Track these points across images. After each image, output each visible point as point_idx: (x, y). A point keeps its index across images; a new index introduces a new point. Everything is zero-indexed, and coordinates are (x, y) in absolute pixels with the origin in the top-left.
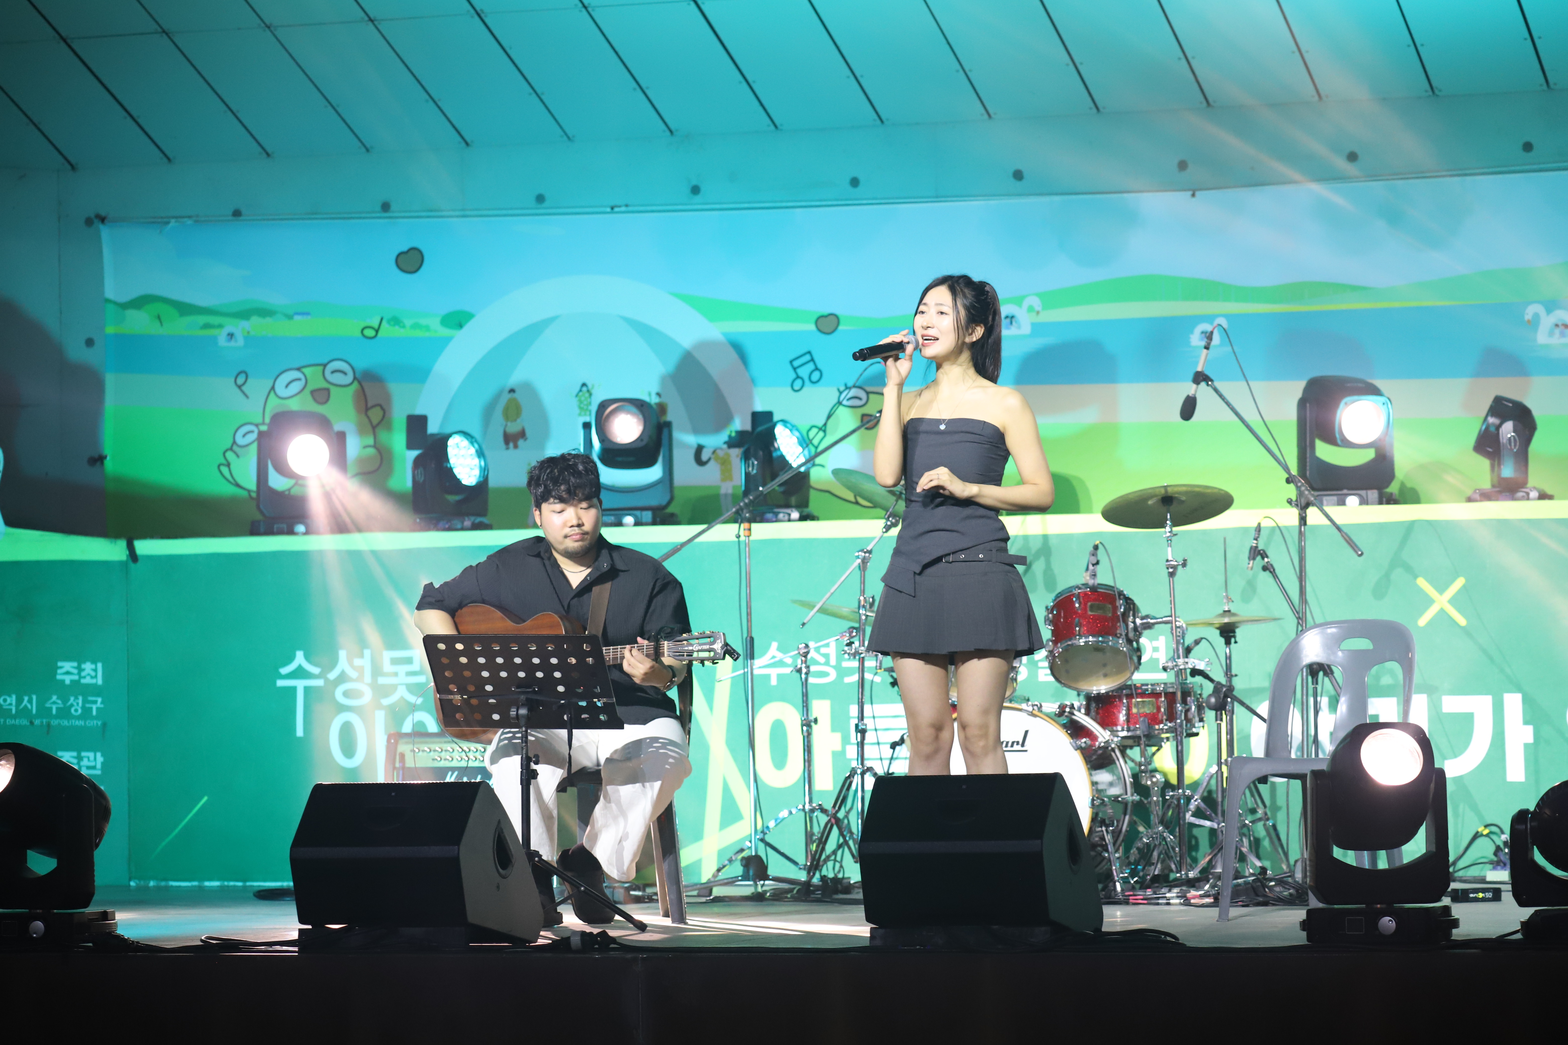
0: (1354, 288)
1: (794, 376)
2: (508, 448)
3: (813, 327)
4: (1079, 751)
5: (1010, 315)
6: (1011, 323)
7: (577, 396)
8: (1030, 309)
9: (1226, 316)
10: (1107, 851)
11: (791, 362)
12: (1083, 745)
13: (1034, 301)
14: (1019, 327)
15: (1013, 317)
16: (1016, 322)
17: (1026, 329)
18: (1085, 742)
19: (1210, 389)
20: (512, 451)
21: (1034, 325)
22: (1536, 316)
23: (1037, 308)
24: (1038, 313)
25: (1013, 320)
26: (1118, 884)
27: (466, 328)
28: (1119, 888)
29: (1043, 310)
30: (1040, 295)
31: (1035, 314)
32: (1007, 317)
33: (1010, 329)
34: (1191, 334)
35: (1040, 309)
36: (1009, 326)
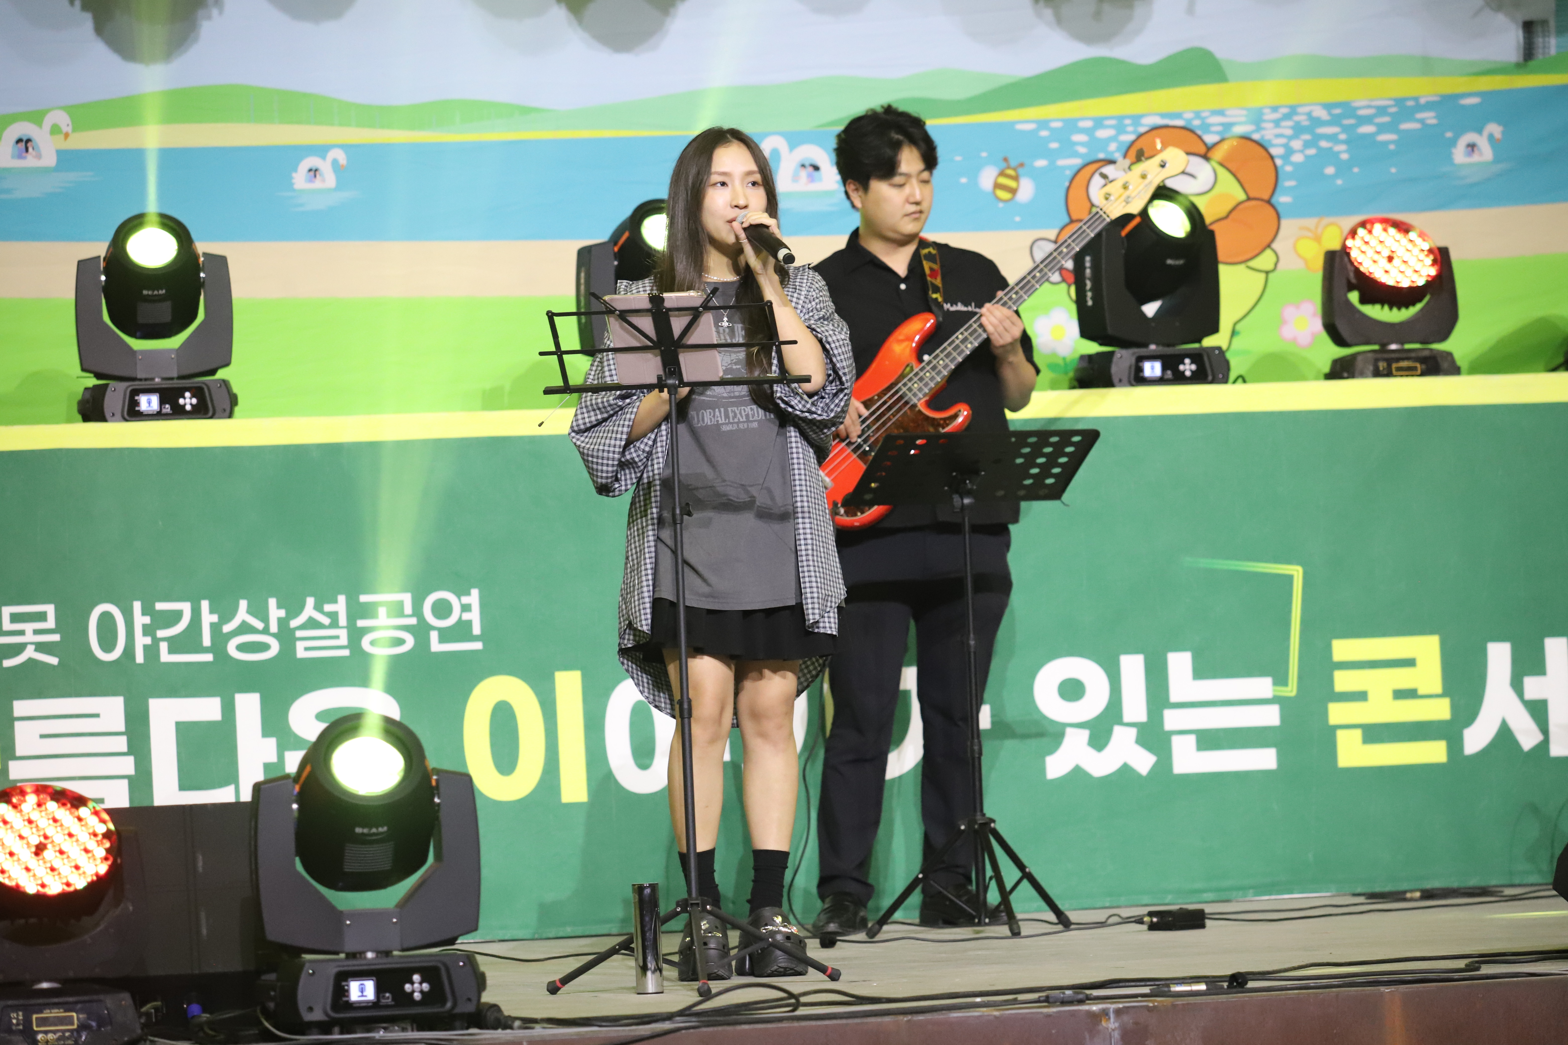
0: (526, 110)
5: (25, 139)
6: (27, 150)
8: (55, 130)
13: (61, 118)
14: (39, 156)
15: (28, 141)
16: (33, 149)
17: (49, 159)
21: (59, 153)
23: (65, 129)
24: (67, 135)
25: (29, 144)
29: (74, 130)
30: (69, 109)
31: (62, 137)
32: (19, 141)
33: (25, 158)
34: (295, 170)
35: (69, 129)
36: (24, 154)
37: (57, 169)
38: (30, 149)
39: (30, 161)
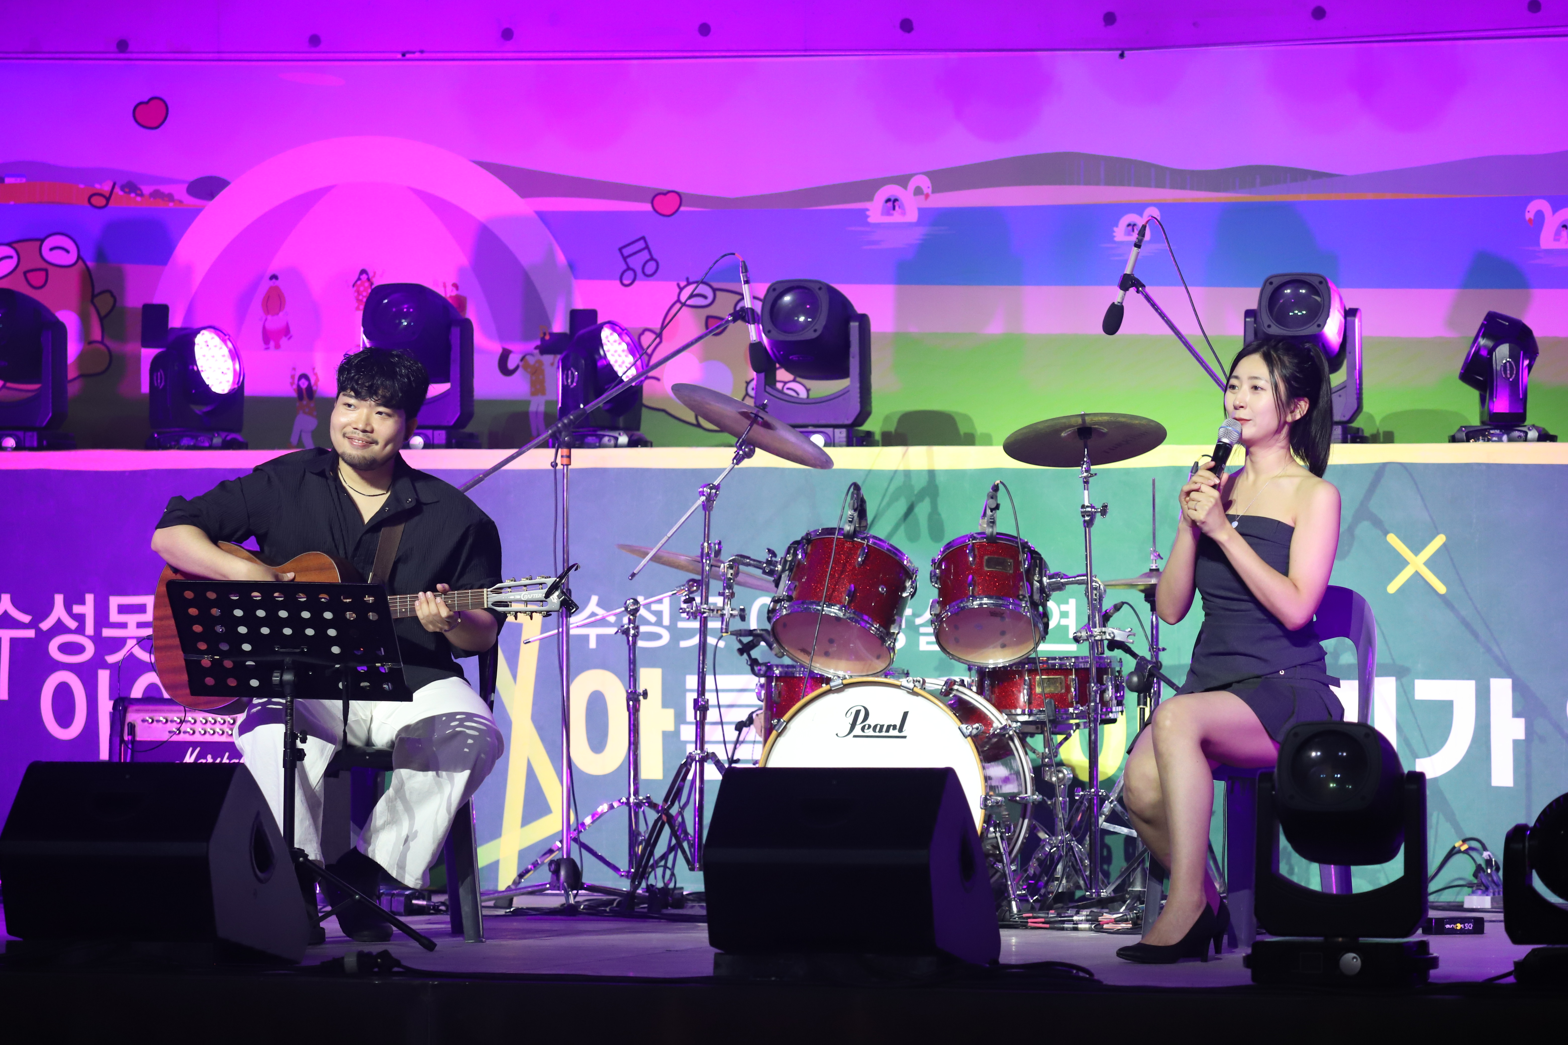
0: (1317, 175)
1: (625, 267)
2: (267, 348)
3: (648, 207)
4: (969, 739)
5: (893, 199)
6: (894, 208)
7: (353, 286)
8: (918, 191)
9: (1160, 206)
10: (1001, 861)
11: (620, 249)
12: (975, 732)
13: (923, 182)
14: (904, 213)
15: (896, 200)
16: (899, 207)
17: (912, 216)
18: (977, 728)
19: (1140, 295)
20: (273, 352)
21: (920, 211)
22: (1540, 215)
23: (927, 190)
24: (927, 196)
25: (896, 204)
26: (1014, 903)
27: (218, 198)
28: (1015, 909)
29: (933, 192)
30: (931, 175)
31: (923, 197)
32: (888, 200)
33: (892, 215)
34: (1117, 227)
35: (929, 191)
36: (892, 212)
37: (918, 223)
38: (897, 208)
39: (896, 218)
